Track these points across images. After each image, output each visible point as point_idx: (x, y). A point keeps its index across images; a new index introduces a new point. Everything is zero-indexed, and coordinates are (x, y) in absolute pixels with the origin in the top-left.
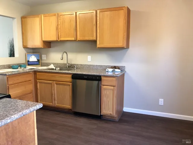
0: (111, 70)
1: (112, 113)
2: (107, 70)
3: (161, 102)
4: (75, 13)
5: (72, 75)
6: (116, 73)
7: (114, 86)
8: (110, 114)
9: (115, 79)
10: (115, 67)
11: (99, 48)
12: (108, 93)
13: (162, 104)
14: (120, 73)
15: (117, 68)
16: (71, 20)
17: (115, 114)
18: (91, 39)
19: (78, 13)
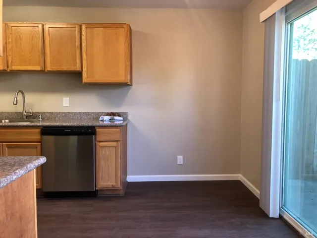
0: (107, 118)
1: (114, 184)
2: (101, 119)
3: (180, 159)
4: (40, 26)
5: (42, 129)
6: (115, 123)
7: (117, 141)
8: (111, 187)
9: (118, 130)
10: (113, 114)
11: (85, 83)
12: (107, 153)
13: (182, 163)
14: (122, 122)
15: (117, 115)
16: (33, 37)
17: (119, 186)
18: (72, 68)
19: (47, 27)
